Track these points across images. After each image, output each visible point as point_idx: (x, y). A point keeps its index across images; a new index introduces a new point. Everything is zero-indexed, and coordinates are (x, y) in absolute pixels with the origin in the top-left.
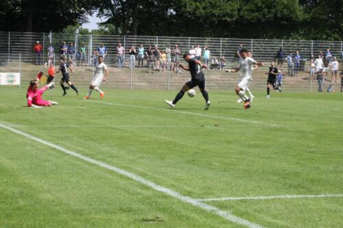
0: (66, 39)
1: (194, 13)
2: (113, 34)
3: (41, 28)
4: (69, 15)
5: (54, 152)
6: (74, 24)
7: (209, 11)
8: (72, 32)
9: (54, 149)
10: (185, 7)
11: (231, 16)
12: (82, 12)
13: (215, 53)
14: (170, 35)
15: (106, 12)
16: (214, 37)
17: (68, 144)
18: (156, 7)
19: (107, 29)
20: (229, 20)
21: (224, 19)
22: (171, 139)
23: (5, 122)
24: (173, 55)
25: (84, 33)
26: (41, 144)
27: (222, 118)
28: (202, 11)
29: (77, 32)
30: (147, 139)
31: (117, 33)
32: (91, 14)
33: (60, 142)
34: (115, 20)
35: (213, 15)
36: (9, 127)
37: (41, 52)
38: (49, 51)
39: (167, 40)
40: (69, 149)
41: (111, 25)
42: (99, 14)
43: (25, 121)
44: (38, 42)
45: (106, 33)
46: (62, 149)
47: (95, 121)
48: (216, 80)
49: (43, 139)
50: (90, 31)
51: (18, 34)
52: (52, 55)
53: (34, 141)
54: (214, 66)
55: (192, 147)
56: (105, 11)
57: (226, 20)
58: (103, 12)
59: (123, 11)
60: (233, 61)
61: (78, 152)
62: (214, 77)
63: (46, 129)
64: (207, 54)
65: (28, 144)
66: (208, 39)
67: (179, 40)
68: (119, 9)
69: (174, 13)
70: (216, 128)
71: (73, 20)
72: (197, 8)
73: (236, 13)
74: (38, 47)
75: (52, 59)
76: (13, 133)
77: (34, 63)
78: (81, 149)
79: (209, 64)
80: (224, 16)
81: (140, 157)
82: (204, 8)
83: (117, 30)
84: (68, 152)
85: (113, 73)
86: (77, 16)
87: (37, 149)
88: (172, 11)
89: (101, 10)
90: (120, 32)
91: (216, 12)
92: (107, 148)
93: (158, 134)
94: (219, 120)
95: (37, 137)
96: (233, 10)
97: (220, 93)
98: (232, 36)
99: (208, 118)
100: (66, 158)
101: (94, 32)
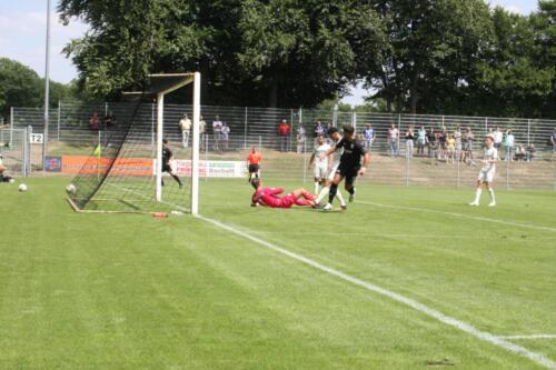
0: (320, 116)
1: (493, 85)
2: (384, 111)
3: (288, 102)
4: (326, 85)
5: (306, 269)
6: (332, 97)
7: (512, 81)
8: (329, 109)
9: (305, 264)
10: (481, 76)
11: (543, 89)
12: (344, 82)
13: (520, 139)
14: (461, 114)
15: (374, 83)
16: (520, 117)
17: (325, 258)
18: (442, 76)
19: (375, 105)
20: (540, 94)
21: (533, 93)
22: (463, 255)
23: (242, 228)
24: (464, 141)
25: (345, 109)
26: (289, 257)
27: (530, 226)
28: (504, 82)
29: (336, 108)
30: (430, 254)
31: (389, 111)
32: (355, 84)
33: (314, 255)
34: (387, 93)
35: (519, 88)
36: (246, 233)
37: (289, 134)
38: (298, 133)
39: (457, 120)
40: (326, 264)
41: (381, 99)
42: (365, 85)
43: (268, 225)
44: (285, 121)
45: (374, 110)
46: (317, 265)
47: (361, 228)
48: (522, 175)
49: (292, 250)
50: (353, 107)
51: (257, 110)
52: (303, 139)
53: (279, 253)
54: (519, 157)
55: (491, 267)
56: (374, 81)
57: (536, 95)
58: (371, 83)
59: (398, 82)
60: (545, 150)
61: (338, 269)
62: (519, 171)
63: (295, 237)
64: (510, 140)
65: (270, 257)
66: (512, 120)
67: (472, 121)
68: (392, 79)
69: (466, 84)
70: (523, 240)
71: (331, 92)
72: (497, 77)
73: (549, 85)
74: (285, 128)
75: (303, 144)
76: (251, 241)
77: (278, 149)
78: (340, 264)
79: (513, 154)
80: (533, 88)
81: (422, 278)
82: (507, 78)
83: (389, 106)
84: (325, 269)
85: (384, 164)
86: (336, 87)
87: (284, 264)
88: (463, 81)
89: (369, 80)
90: (393, 108)
91: (521, 83)
92: (376, 265)
93: (445, 247)
94: (527, 229)
95: (284, 247)
96: (545, 82)
97: (528, 194)
98: (543, 117)
99: (512, 227)
100: (322, 276)
101: (358, 109)
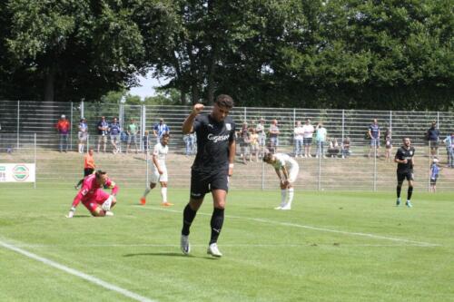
0: (105, 111)
1: (302, 71)
2: (178, 103)
3: (68, 95)
4: (111, 74)
5: (85, 286)
6: (118, 89)
7: (324, 67)
8: (115, 101)
9: (86, 281)
10: (289, 63)
11: (358, 76)
12: (131, 71)
13: (333, 133)
14: (266, 105)
15: (166, 71)
16: (333, 107)
17: (108, 274)
18: (243, 62)
19: (168, 96)
20: (355, 81)
21: (348, 80)
22: (266, 266)
23: (11, 240)
24: (270, 135)
25: (134, 102)
26: (66, 273)
27: (345, 232)
28: (314, 67)
29: (123, 100)
30: (230, 266)
31: (184, 103)
32: (144, 74)
33: (95, 271)
34: (182, 83)
35: (331, 74)
36: (17, 247)
37: (68, 131)
38: (79, 130)
39: (261, 112)
40: (109, 281)
41: (174, 90)
42: (156, 74)
43: (43, 237)
44: (63, 116)
45: (167, 102)
46: (99, 282)
47: (150, 238)
48: (336, 174)
49: (70, 265)
50: (142, 99)
51: (32, 104)
52: (86, 137)
53: (55, 269)
54: (332, 152)
55: (297, 279)
56: (166, 69)
57: (351, 83)
58: (162, 71)
59: (193, 69)
60: (364, 144)
61: (123, 285)
62: (332, 169)
63: (74, 250)
64: (322, 134)
65: (46, 274)
66: (324, 111)
67: (279, 113)
68: (186, 65)
69: (271, 71)
70: (335, 248)
71: (117, 82)
72: (306, 63)
73: (366, 71)
74: (64, 125)
75: (85, 142)
76: (24, 256)
77: (57, 148)
78: (126, 280)
79: (325, 150)
80: (348, 75)
81: (218, 294)
82: (318, 64)
83: (183, 97)
84: (107, 286)
85: (178, 164)
86: (123, 76)
87: (61, 282)
88: (268, 68)
89: (159, 68)
90: (188, 100)
91: (335, 69)
92: (167, 280)
93: (246, 258)
94: (341, 235)
95: (60, 261)
96: (361, 67)
97: (342, 195)
98: (359, 107)
99: (322, 233)
100: (104, 295)
101: (148, 101)
